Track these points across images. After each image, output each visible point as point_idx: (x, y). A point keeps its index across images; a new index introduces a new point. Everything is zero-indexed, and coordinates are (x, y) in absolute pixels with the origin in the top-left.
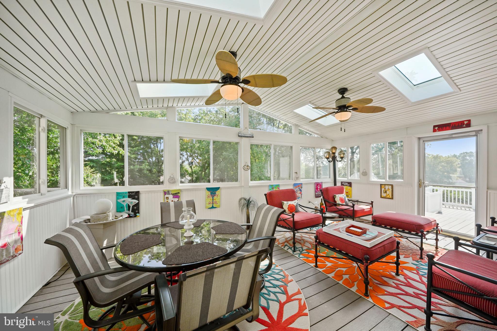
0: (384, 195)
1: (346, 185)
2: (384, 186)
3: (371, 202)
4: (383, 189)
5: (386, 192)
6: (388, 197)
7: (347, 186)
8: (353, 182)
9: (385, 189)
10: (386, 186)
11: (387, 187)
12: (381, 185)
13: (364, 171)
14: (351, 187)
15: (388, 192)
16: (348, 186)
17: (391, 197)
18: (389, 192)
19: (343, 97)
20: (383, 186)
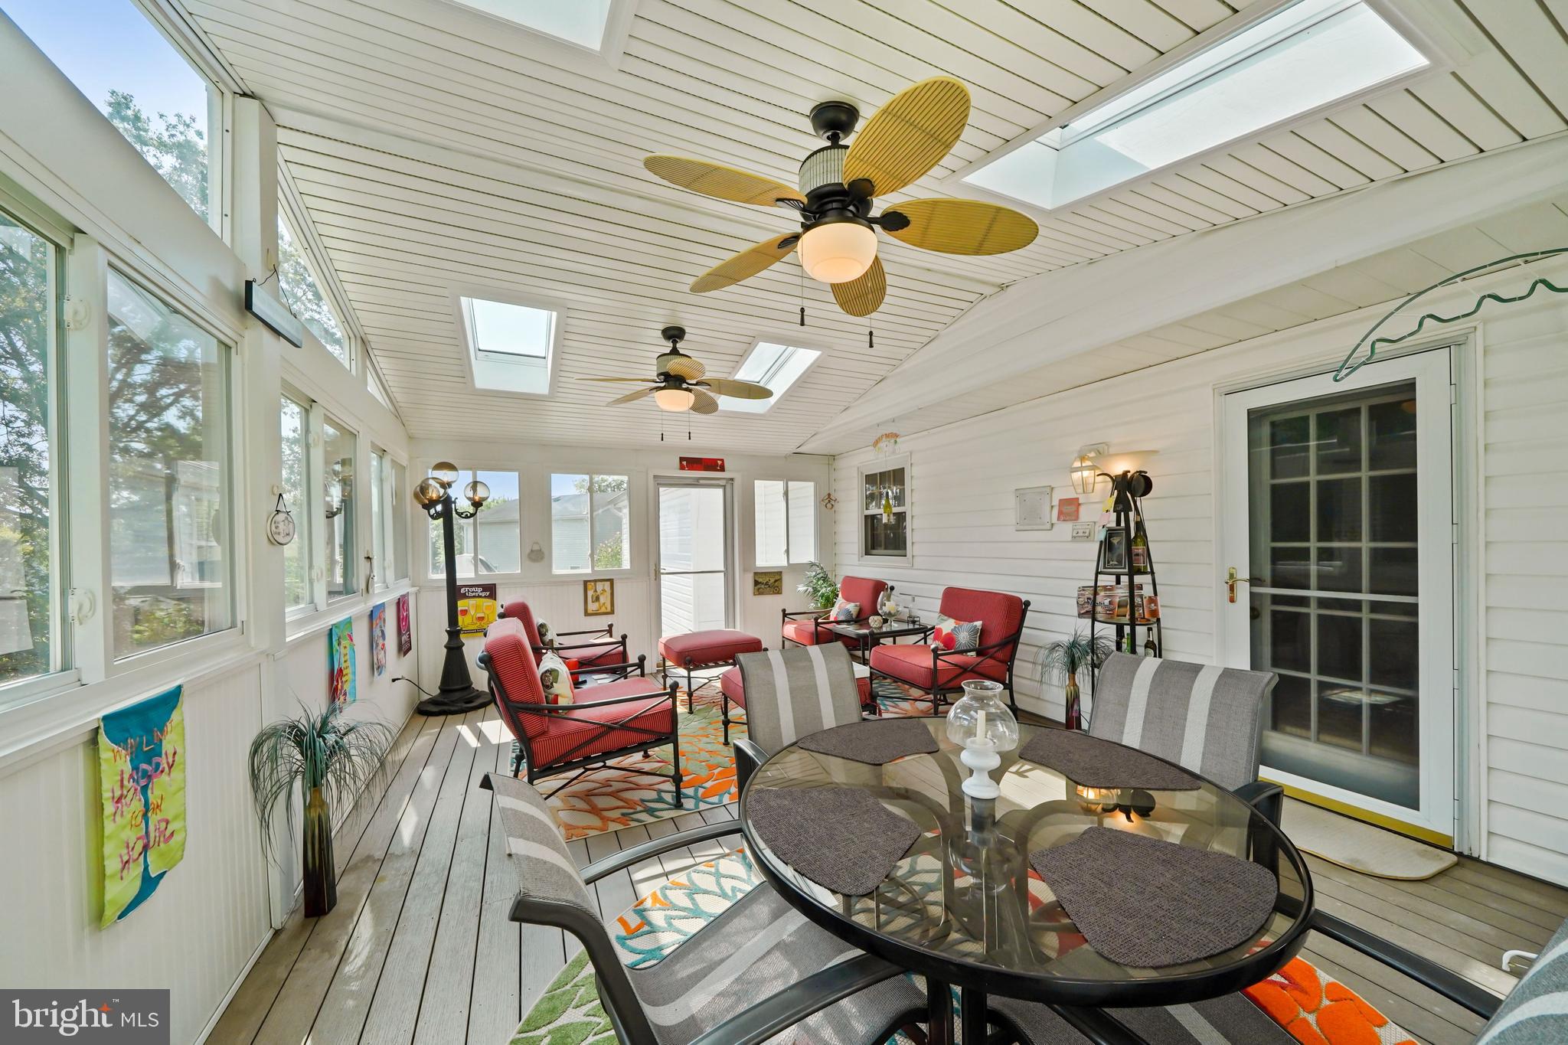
0: (592, 607)
1: (474, 597)
2: (593, 584)
3: (609, 626)
4: (590, 593)
5: (597, 599)
6: (603, 610)
7: (481, 597)
8: (501, 584)
9: (596, 591)
10: (598, 583)
11: (600, 586)
12: (586, 582)
13: (536, 548)
14: (495, 600)
15: (602, 599)
16: (485, 597)
17: (609, 610)
18: (605, 599)
19: (675, 352)
20: (590, 586)
